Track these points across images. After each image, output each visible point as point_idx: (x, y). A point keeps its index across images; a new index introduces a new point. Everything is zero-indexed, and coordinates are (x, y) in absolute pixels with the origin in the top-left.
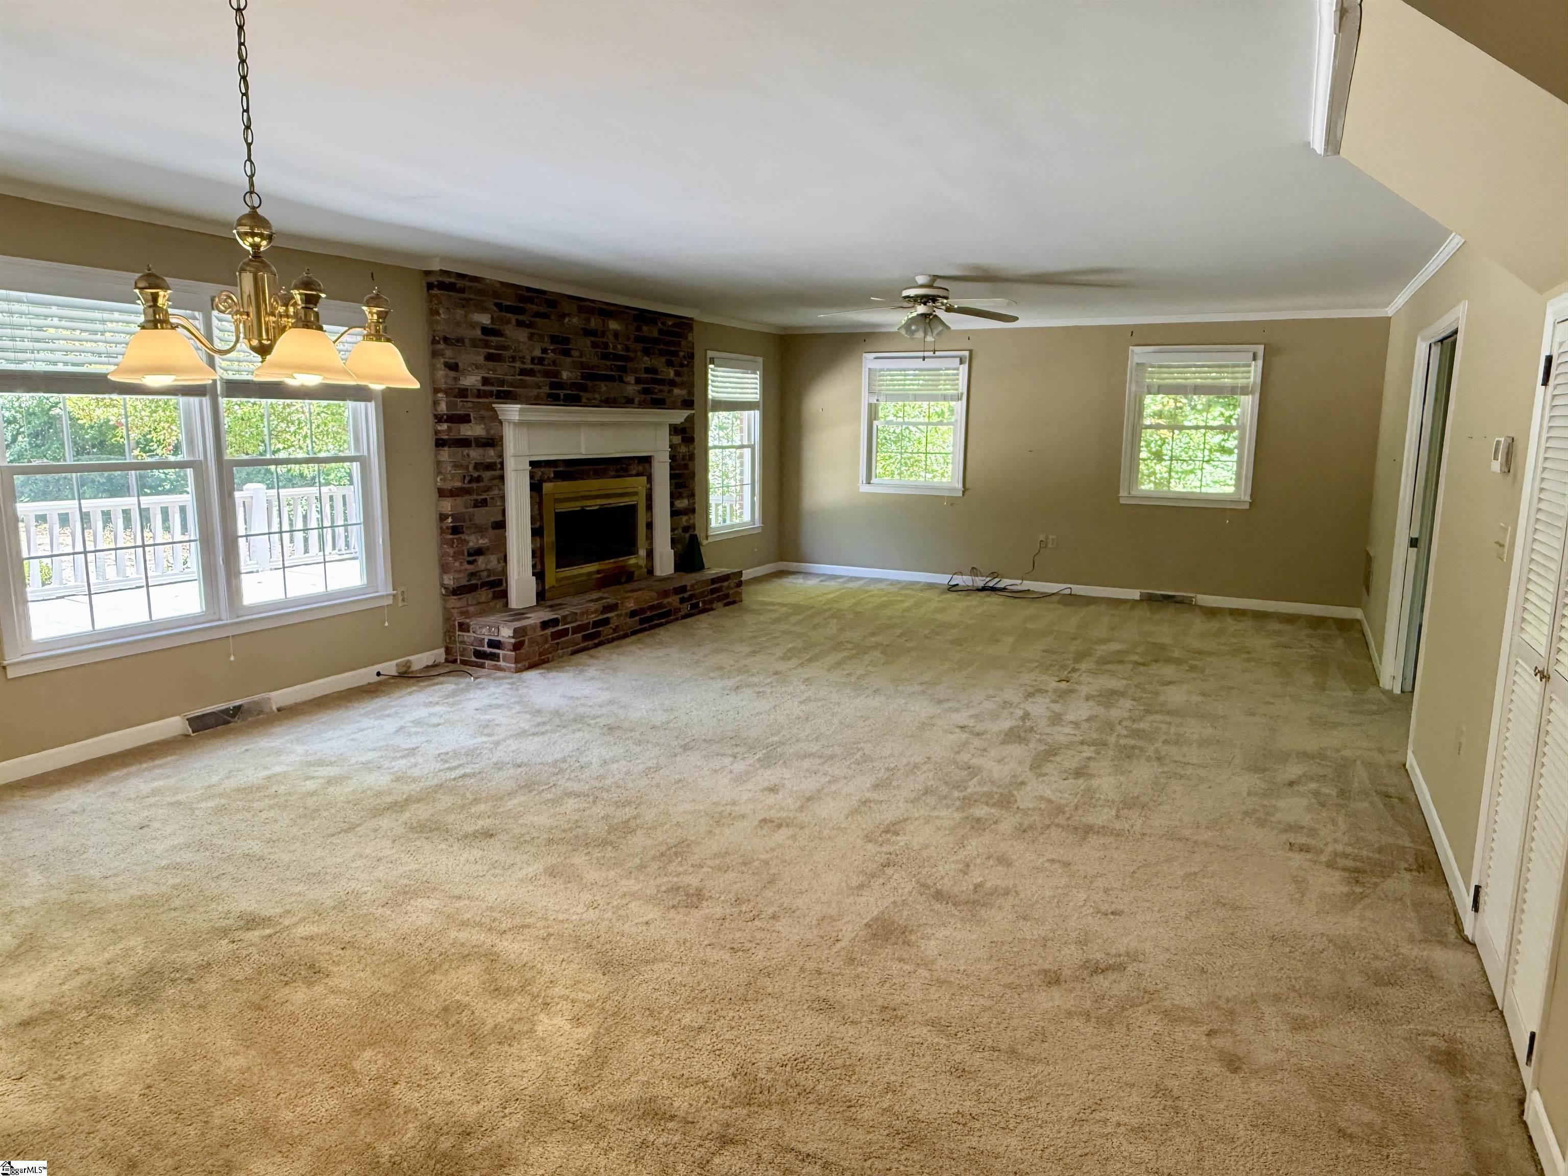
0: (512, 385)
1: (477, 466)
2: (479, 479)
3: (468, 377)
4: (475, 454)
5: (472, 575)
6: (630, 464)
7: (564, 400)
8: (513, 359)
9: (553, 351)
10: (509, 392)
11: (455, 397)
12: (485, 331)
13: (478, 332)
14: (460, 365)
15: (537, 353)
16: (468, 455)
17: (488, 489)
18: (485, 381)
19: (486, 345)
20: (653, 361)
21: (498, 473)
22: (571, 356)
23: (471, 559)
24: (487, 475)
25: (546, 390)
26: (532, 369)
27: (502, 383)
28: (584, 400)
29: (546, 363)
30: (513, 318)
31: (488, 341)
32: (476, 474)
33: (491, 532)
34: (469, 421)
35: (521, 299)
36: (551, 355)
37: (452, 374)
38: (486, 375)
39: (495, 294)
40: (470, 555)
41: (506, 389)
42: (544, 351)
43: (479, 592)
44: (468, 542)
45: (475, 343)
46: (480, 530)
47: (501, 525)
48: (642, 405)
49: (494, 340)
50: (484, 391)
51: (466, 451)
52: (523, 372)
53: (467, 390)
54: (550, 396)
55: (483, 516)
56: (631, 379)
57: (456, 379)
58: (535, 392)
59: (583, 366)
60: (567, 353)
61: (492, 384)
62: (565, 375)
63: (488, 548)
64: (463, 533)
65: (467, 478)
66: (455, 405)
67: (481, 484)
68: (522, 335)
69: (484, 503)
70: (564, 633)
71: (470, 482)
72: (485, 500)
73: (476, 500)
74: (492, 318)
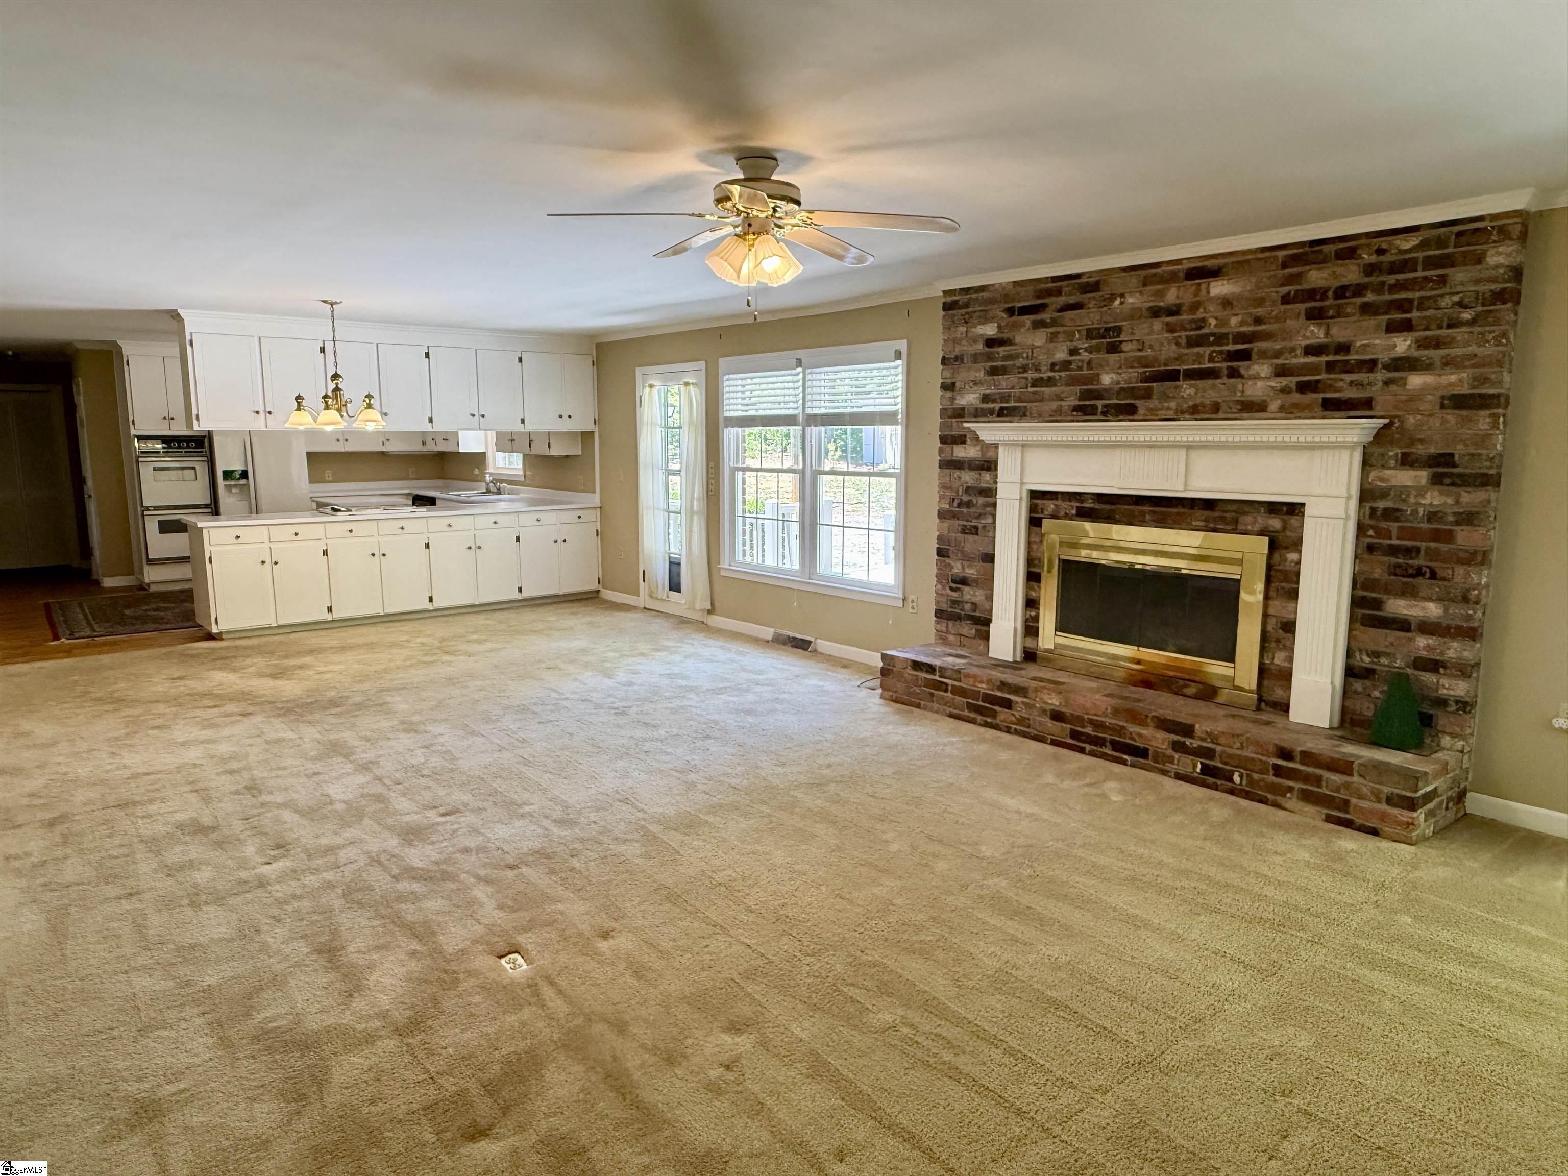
0: (1020, 400)
1: (968, 490)
2: (968, 504)
3: (966, 396)
4: (968, 477)
5: (955, 603)
6: (1245, 513)
7: (1104, 414)
8: (1024, 369)
9: (1089, 350)
10: (1015, 409)
11: (950, 417)
12: (991, 342)
13: (980, 346)
14: (957, 384)
15: (1061, 355)
16: (960, 478)
17: (979, 516)
18: (985, 398)
19: (990, 357)
20: (1334, 331)
21: (990, 500)
22: (1121, 352)
23: (954, 586)
24: (981, 500)
25: (1073, 401)
26: (1050, 378)
27: (1005, 398)
28: (1141, 411)
29: (1073, 366)
30: (1028, 320)
31: (992, 353)
32: (965, 498)
33: (980, 565)
34: (964, 442)
35: (1040, 294)
36: (1085, 356)
37: (949, 394)
38: (988, 392)
39: (1006, 297)
40: (954, 581)
41: (1013, 404)
42: (1073, 352)
43: (963, 623)
44: (953, 568)
45: (975, 358)
46: (967, 558)
47: (990, 558)
48: (1289, 411)
49: (1002, 351)
50: (982, 409)
51: (957, 473)
52: (1036, 383)
53: (963, 409)
54: (1077, 409)
55: (972, 544)
56: (1263, 369)
57: (953, 399)
58: (1054, 405)
59: (1142, 362)
60: (1114, 348)
61: (994, 401)
62: (1107, 379)
63: (976, 581)
64: (949, 557)
65: (956, 502)
66: (951, 427)
67: (972, 510)
68: (1039, 338)
69: (975, 531)
70: (942, 687)
71: (959, 506)
72: (976, 528)
73: (965, 526)
74: (999, 327)
